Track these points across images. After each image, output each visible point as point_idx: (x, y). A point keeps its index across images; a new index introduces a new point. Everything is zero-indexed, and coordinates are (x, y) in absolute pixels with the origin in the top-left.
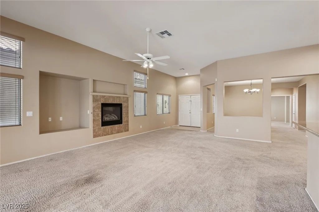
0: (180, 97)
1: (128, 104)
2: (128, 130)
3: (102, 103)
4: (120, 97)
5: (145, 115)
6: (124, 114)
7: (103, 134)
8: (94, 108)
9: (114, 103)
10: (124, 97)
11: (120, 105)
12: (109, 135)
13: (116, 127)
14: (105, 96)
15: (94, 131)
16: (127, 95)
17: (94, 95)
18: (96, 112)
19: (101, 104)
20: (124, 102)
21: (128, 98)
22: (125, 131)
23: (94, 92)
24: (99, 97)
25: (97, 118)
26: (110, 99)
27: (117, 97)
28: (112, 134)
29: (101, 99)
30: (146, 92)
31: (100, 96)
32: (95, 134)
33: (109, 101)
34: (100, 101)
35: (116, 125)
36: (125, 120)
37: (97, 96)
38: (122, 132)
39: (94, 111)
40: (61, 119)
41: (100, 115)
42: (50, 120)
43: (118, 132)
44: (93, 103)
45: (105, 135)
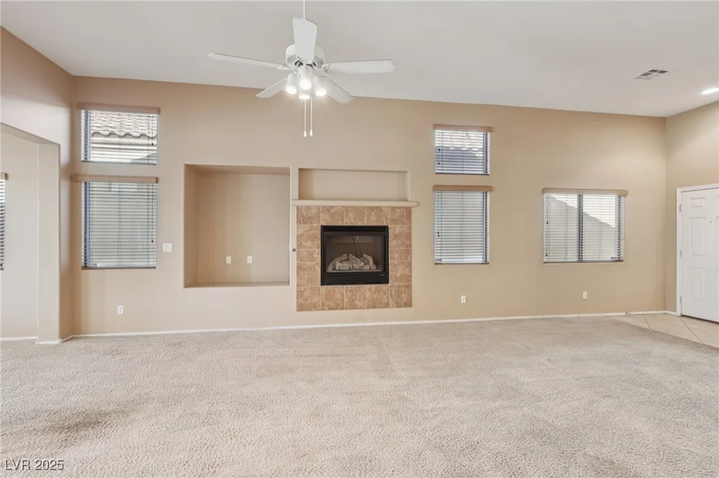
0: (682, 197)
1: (410, 228)
2: (408, 304)
3: (324, 224)
4: (379, 209)
5: (486, 263)
6: (396, 256)
7: (324, 304)
8: (299, 237)
9: (360, 224)
10: (393, 208)
11: (382, 231)
12: (342, 309)
13: (368, 290)
14: (331, 207)
15: (300, 294)
16: (406, 200)
17: (301, 206)
18: (305, 247)
19: (320, 228)
20: (395, 221)
21: (408, 211)
22: (399, 306)
23: (300, 198)
24: (313, 211)
25: (310, 263)
26: (347, 216)
27: (372, 208)
28: (354, 307)
29: (321, 215)
30: (485, 190)
31: (318, 207)
32: (301, 301)
33: (343, 221)
34: (318, 220)
35: (367, 286)
36: (398, 275)
37: (308, 207)
38: (387, 306)
39: (299, 245)
40: (250, 260)
41: (318, 257)
42: (229, 260)
43: (373, 305)
44: (298, 227)
45: (330, 309)
